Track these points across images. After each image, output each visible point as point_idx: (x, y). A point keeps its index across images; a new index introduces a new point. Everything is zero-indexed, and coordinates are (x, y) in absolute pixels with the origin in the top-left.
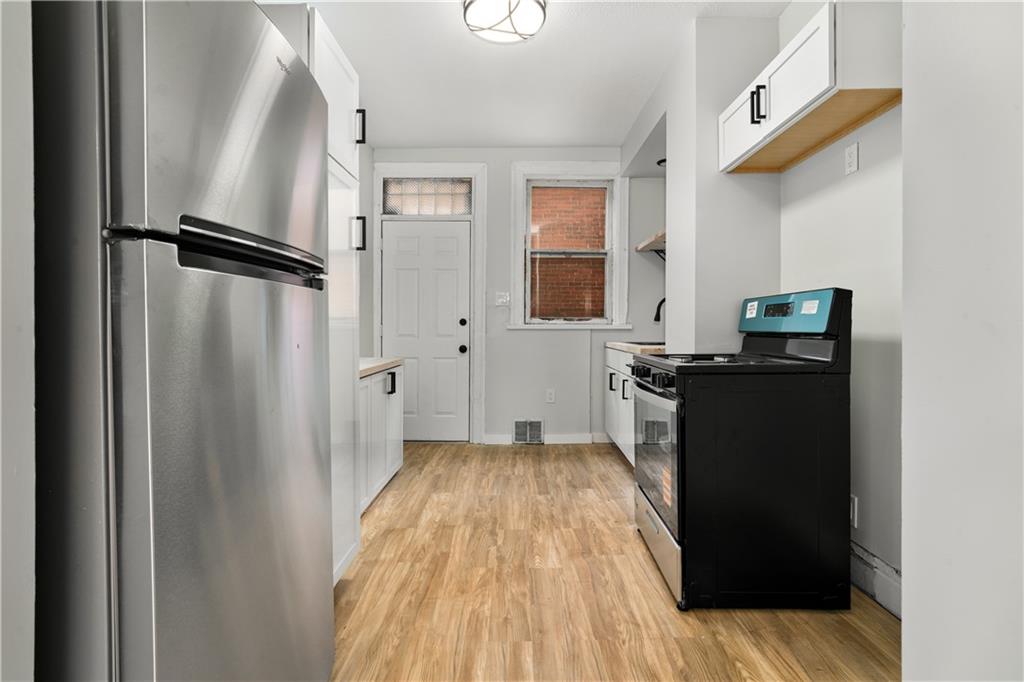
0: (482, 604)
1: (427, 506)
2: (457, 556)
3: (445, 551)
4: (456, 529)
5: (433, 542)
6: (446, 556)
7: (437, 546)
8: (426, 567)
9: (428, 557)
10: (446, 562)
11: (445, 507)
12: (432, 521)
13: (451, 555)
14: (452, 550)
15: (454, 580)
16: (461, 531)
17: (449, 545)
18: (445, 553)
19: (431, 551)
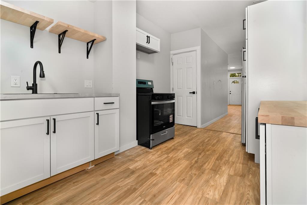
0: (210, 148)
1: (223, 188)
2: (213, 158)
3: (217, 161)
4: (210, 168)
5: (221, 165)
6: (217, 159)
7: (220, 163)
8: (224, 158)
9: (223, 160)
10: (218, 158)
11: (212, 184)
12: (221, 176)
13: (215, 159)
14: (214, 161)
15: (216, 153)
16: (208, 167)
17: (215, 163)
18: (217, 160)
19: (222, 162)
